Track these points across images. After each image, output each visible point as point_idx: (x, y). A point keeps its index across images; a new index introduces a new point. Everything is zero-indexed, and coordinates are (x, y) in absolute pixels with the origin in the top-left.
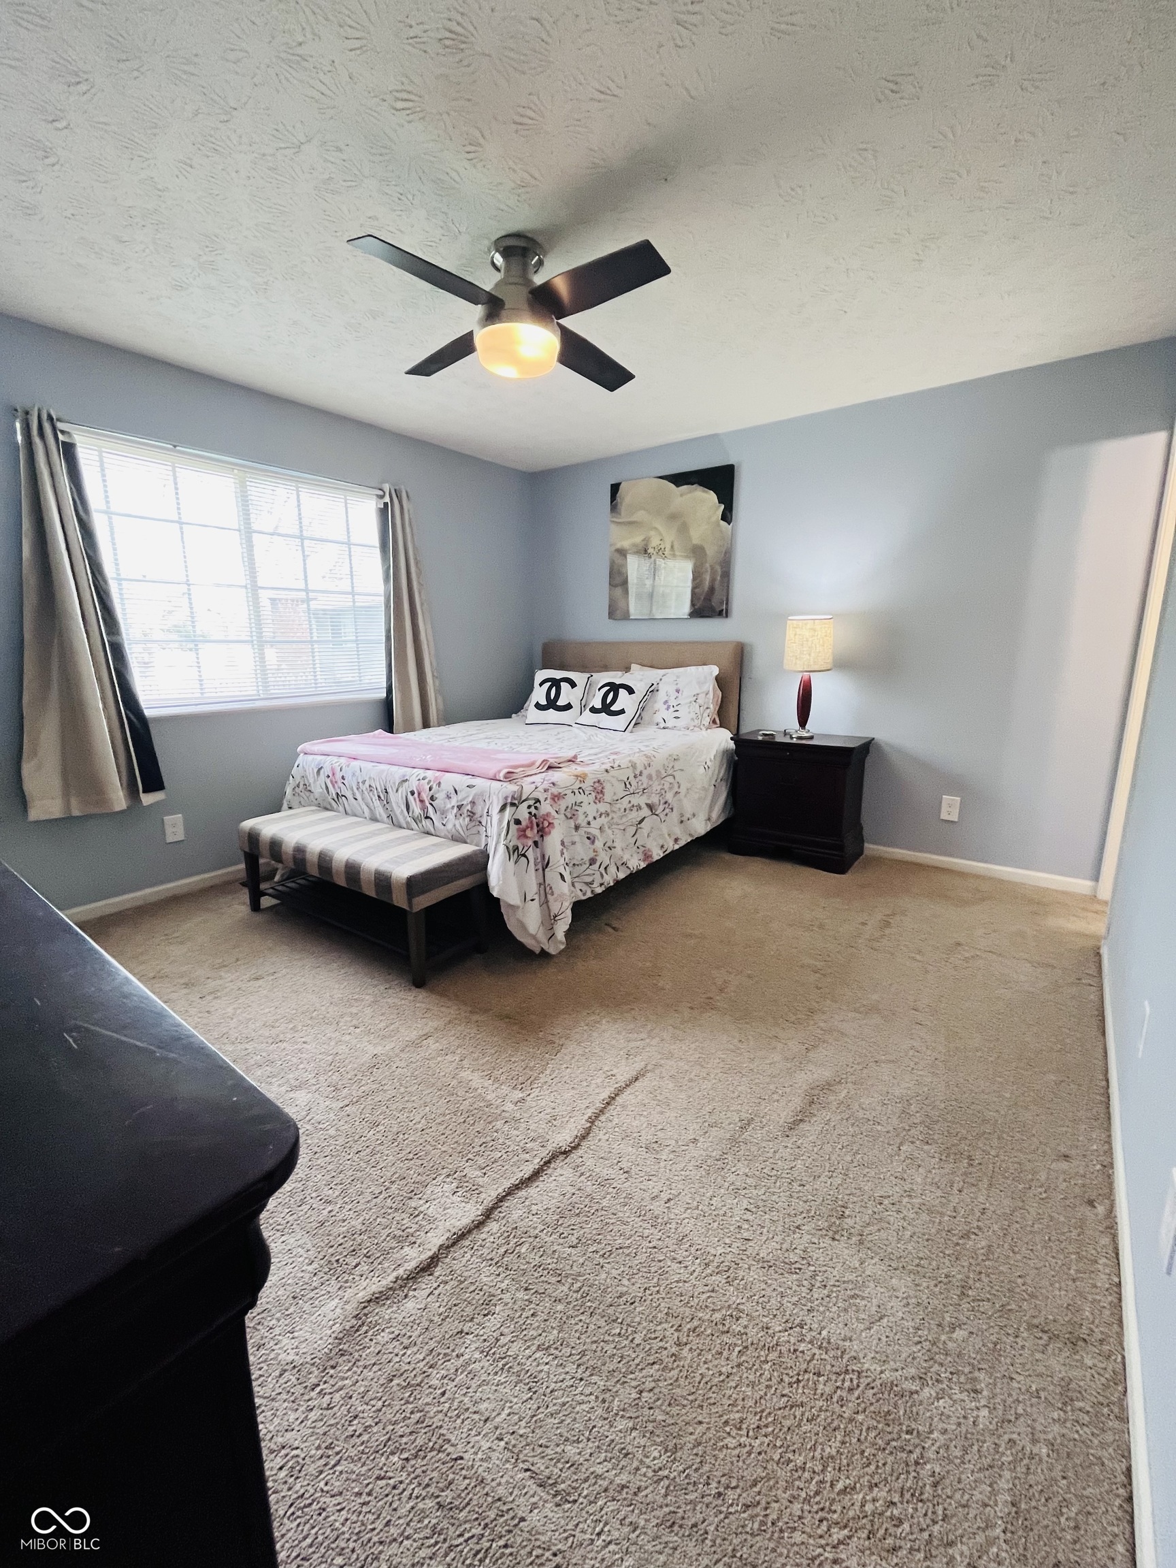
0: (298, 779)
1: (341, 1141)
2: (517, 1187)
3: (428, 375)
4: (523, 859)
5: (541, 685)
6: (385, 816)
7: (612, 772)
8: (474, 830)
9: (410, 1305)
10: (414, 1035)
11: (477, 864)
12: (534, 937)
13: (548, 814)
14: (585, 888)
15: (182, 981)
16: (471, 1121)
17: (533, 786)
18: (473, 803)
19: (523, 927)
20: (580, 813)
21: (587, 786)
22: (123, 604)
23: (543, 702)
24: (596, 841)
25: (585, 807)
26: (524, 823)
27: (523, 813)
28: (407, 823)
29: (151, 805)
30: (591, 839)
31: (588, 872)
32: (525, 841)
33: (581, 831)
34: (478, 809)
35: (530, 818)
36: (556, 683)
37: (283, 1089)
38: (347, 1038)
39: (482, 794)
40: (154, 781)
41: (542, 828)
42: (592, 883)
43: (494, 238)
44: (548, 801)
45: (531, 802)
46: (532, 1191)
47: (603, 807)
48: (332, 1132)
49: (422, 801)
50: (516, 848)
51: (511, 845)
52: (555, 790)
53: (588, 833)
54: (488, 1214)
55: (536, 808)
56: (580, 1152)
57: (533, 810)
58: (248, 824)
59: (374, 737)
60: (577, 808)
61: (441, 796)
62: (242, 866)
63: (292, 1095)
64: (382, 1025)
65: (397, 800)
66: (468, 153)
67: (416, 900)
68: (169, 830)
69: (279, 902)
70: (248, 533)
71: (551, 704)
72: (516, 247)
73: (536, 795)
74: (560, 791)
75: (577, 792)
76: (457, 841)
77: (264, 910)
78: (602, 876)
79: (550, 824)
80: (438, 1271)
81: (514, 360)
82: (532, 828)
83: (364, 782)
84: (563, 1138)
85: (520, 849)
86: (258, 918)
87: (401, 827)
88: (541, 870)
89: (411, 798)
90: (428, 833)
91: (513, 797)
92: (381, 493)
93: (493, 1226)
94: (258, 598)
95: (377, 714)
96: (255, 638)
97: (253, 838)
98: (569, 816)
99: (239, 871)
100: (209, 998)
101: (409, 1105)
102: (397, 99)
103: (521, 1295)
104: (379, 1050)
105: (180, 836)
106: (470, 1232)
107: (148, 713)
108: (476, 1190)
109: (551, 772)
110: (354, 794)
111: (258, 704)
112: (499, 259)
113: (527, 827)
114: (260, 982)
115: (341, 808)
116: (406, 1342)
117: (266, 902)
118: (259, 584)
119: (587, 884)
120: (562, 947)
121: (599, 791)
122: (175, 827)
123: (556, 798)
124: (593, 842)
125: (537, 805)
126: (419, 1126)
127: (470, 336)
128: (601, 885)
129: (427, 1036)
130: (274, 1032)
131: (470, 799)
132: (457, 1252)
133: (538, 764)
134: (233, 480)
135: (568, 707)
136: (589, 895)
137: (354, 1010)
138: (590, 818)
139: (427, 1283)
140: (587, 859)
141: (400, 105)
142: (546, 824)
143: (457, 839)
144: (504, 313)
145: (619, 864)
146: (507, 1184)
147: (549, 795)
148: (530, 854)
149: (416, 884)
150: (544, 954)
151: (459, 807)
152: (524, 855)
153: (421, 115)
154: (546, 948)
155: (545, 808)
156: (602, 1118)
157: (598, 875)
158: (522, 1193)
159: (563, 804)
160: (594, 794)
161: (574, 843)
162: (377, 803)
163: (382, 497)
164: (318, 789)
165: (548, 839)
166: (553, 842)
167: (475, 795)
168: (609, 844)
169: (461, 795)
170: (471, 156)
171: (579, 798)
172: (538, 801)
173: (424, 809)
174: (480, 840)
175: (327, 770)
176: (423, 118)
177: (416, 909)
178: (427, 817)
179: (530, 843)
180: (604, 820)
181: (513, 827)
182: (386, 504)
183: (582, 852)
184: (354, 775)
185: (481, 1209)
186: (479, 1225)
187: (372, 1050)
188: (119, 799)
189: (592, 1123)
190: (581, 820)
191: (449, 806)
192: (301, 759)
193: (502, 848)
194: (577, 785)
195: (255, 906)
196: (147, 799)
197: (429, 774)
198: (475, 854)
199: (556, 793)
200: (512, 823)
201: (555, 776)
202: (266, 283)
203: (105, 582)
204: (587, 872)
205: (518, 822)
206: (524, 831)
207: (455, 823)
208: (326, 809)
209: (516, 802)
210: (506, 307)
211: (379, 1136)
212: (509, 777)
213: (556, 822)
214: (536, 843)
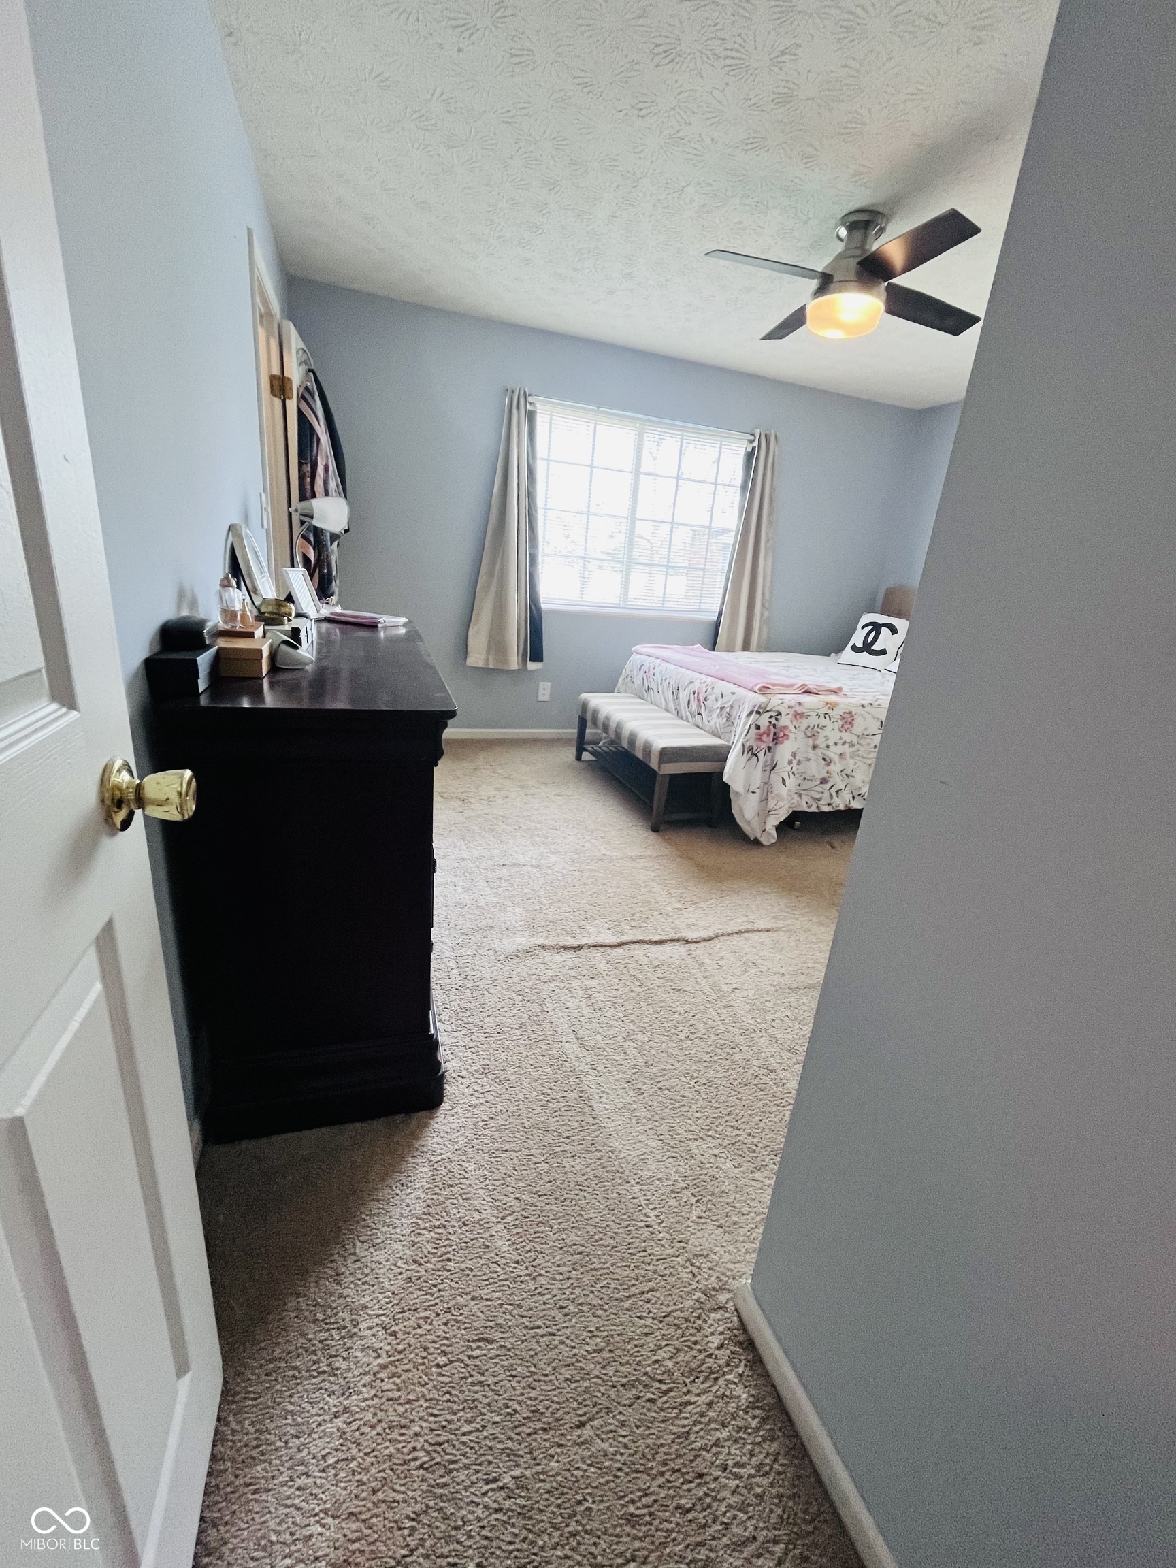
0: (628, 672)
1: (563, 884)
2: (646, 942)
3: (782, 337)
4: (755, 758)
5: (863, 628)
6: (674, 709)
7: (868, 709)
8: (728, 729)
9: (558, 957)
10: (634, 854)
11: (720, 755)
12: (749, 823)
13: (786, 727)
14: (811, 802)
15: (520, 784)
16: (640, 904)
17: (780, 701)
18: (732, 707)
19: (741, 811)
20: (822, 733)
21: (836, 714)
22: (545, 527)
23: (860, 645)
24: (832, 764)
25: (827, 732)
26: (762, 729)
27: (764, 721)
28: (687, 716)
29: (532, 671)
30: (826, 760)
31: (818, 788)
32: (759, 743)
33: (818, 751)
34: (734, 713)
35: (769, 726)
36: (877, 627)
37: (546, 851)
38: (594, 841)
39: (739, 700)
40: (537, 656)
41: (776, 736)
42: (819, 800)
43: (839, 216)
44: (789, 716)
45: (774, 714)
46: (654, 948)
47: (847, 737)
48: (561, 878)
49: (699, 700)
50: (751, 749)
51: (747, 744)
52: (799, 710)
53: (824, 755)
54: (621, 945)
55: (777, 720)
56: (697, 945)
57: (773, 721)
58: (584, 696)
59: (692, 649)
60: (819, 730)
61: (712, 698)
62: (576, 731)
63: (549, 855)
64: (618, 842)
65: (683, 696)
66: (806, 163)
67: (663, 766)
68: (541, 692)
69: (594, 759)
70: (637, 473)
71: (867, 648)
72: (860, 221)
73: (780, 709)
74: (804, 711)
75: (822, 716)
76: (715, 736)
77: (584, 761)
78: (831, 796)
79: (785, 735)
80: (579, 952)
81: (838, 325)
82: (768, 735)
83: (666, 680)
84: (690, 935)
85: (755, 749)
86: (577, 764)
87: (682, 719)
88: (768, 772)
89: (692, 696)
90: (698, 727)
91: (760, 707)
92: (752, 438)
93: (620, 950)
94: (634, 528)
95: (707, 634)
96: (625, 559)
97: (584, 706)
98: (809, 735)
99: (573, 733)
100: (530, 796)
101: (609, 884)
102: (747, 144)
103: (616, 981)
104: (608, 853)
105: (547, 698)
106: (605, 946)
107: (543, 606)
108: (622, 933)
109: (805, 695)
110: (658, 689)
111: (617, 611)
112: (843, 232)
113: (764, 733)
114: (560, 798)
115: (649, 699)
116: (548, 967)
117: (586, 756)
118: (638, 516)
119: (814, 799)
120: (774, 841)
121: (848, 720)
122: (545, 691)
123: (798, 715)
124: (828, 764)
125: (778, 717)
126: (609, 895)
127: (802, 310)
128: (829, 804)
129: (642, 857)
130: (554, 824)
131: (730, 703)
132: (593, 950)
133: (796, 687)
134: (634, 432)
135: (883, 652)
136: (814, 809)
137: (606, 829)
138: (831, 743)
139: (571, 954)
140: (818, 777)
141: (749, 147)
142: (781, 734)
143: (715, 734)
144: (832, 286)
145: (856, 794)
146: (642, 938)
147: (792, 712)
148: (761, 755)
149: (668, 754)
150: (757, 843)
151: (722, 709)
152: (756, 755)
153: (766, 149)
154: (759, 837)
155: (785, 721)
156: (726, 938)
157: (827, 794)
158: (647, 946)
159: (804, 723)
160: (840, 723)
161: (808, 760)
162: (671, 697)
163: (751, 441)
164: (638, 682)
165: (780, 747)
166: (784, 751)
167: (735, 700)
168: (849, 772)
169: (725, 699)
170: (809, 165)
171: (823, 722)
172: (780, 714)
173: (699, 706)
174: (730, 738)
175: (645, 668)
176: (768, 151)
177: (662, 773)
178: (699, 714)
179: (764, 746)
180: (846, 748)
181: (753, 729)
182: (754, 449)
183: (815, 769)
184: (661, 673)
185: (619, 941)
186: (612, 946)
187: (604, 852)
188: (514, 662)
189: (717, 937)
190: (821, 741)
191: (715, 707)
192: (634, 657)
193: (739, 745)
194: (825, 710)
195: (579, 758)
196: (532, 666)
197: (710, 680)
198: (721, 747)
199: (799, 712)
200: (753, 727)
201: (807, 699)
202: (666, 281)
203: (536, 511)
204: (816, 789)
205: (758, 727)
206: (761, 735)
207: (716, 721)
208: (640, 698)
209: (761, 711)
210: (836, 279)
211: (584, 890)
212: (764, 690)
213: (792, 736)
214: (769, 748)
